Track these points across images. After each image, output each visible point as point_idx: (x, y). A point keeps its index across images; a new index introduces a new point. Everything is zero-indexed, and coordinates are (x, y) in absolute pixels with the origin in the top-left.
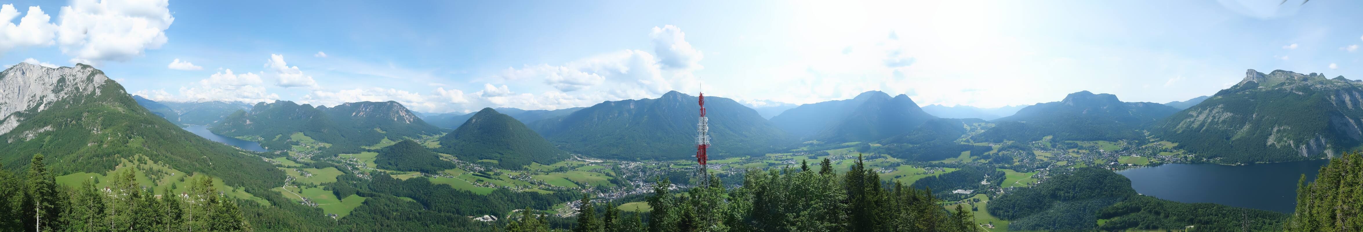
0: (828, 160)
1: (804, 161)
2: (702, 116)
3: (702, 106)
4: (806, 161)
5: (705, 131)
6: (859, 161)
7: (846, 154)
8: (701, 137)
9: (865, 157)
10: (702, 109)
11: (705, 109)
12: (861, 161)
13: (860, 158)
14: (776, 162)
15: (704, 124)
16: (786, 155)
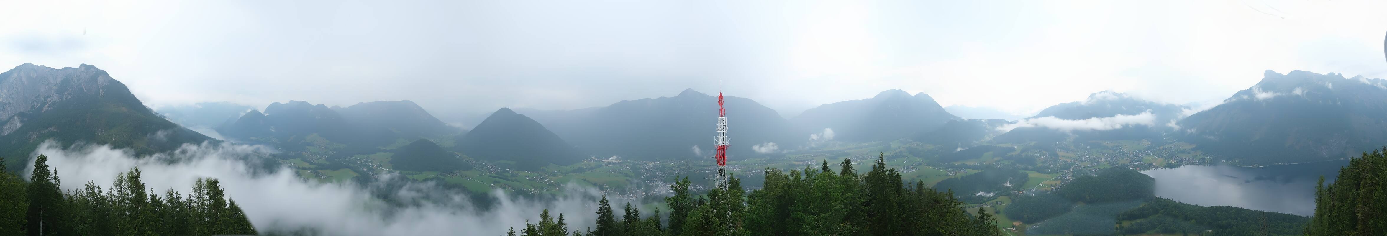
0: (849, 160)
1: (825, 161)
2: (721, 116)
3: (722, 106)
4: (827, 161)
5: (724, 131)
6: (880, 161)
7: (867, 154)
8: (720, 138)
9: (886, 156)
10: (721, 110)
11: (724, 109)
12: (882, 160)
13: (881, 157)
14: (796, 163)
15: (721, 123)
16: (806, 156)
